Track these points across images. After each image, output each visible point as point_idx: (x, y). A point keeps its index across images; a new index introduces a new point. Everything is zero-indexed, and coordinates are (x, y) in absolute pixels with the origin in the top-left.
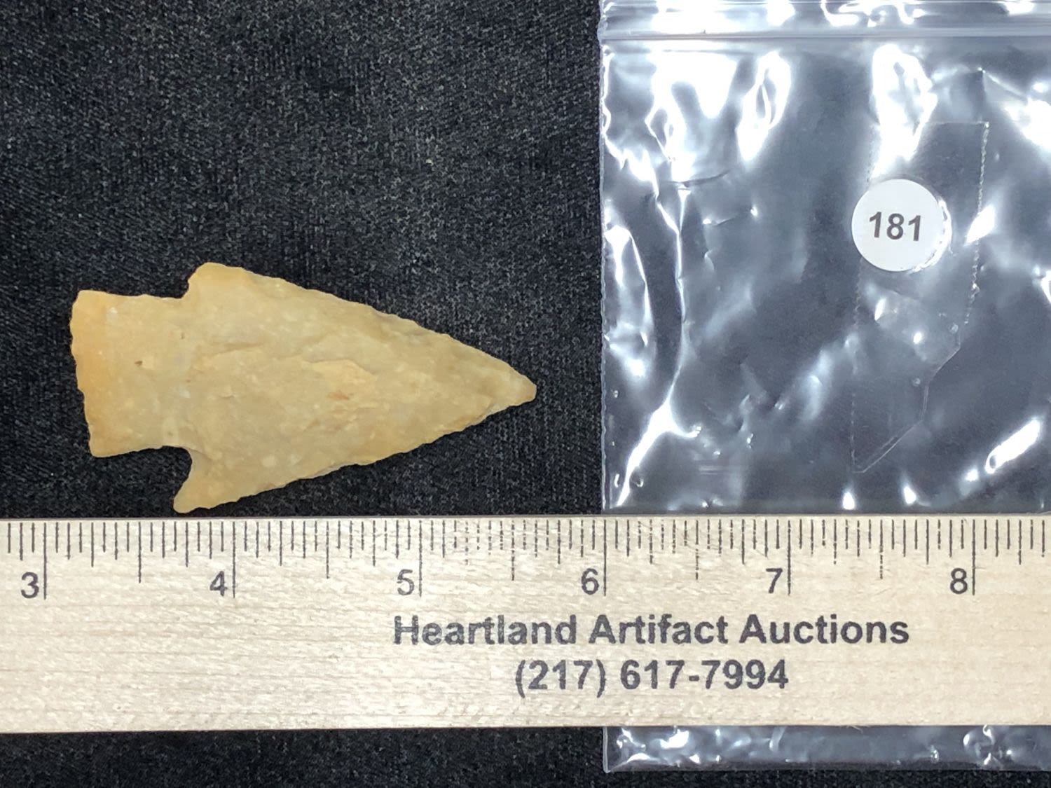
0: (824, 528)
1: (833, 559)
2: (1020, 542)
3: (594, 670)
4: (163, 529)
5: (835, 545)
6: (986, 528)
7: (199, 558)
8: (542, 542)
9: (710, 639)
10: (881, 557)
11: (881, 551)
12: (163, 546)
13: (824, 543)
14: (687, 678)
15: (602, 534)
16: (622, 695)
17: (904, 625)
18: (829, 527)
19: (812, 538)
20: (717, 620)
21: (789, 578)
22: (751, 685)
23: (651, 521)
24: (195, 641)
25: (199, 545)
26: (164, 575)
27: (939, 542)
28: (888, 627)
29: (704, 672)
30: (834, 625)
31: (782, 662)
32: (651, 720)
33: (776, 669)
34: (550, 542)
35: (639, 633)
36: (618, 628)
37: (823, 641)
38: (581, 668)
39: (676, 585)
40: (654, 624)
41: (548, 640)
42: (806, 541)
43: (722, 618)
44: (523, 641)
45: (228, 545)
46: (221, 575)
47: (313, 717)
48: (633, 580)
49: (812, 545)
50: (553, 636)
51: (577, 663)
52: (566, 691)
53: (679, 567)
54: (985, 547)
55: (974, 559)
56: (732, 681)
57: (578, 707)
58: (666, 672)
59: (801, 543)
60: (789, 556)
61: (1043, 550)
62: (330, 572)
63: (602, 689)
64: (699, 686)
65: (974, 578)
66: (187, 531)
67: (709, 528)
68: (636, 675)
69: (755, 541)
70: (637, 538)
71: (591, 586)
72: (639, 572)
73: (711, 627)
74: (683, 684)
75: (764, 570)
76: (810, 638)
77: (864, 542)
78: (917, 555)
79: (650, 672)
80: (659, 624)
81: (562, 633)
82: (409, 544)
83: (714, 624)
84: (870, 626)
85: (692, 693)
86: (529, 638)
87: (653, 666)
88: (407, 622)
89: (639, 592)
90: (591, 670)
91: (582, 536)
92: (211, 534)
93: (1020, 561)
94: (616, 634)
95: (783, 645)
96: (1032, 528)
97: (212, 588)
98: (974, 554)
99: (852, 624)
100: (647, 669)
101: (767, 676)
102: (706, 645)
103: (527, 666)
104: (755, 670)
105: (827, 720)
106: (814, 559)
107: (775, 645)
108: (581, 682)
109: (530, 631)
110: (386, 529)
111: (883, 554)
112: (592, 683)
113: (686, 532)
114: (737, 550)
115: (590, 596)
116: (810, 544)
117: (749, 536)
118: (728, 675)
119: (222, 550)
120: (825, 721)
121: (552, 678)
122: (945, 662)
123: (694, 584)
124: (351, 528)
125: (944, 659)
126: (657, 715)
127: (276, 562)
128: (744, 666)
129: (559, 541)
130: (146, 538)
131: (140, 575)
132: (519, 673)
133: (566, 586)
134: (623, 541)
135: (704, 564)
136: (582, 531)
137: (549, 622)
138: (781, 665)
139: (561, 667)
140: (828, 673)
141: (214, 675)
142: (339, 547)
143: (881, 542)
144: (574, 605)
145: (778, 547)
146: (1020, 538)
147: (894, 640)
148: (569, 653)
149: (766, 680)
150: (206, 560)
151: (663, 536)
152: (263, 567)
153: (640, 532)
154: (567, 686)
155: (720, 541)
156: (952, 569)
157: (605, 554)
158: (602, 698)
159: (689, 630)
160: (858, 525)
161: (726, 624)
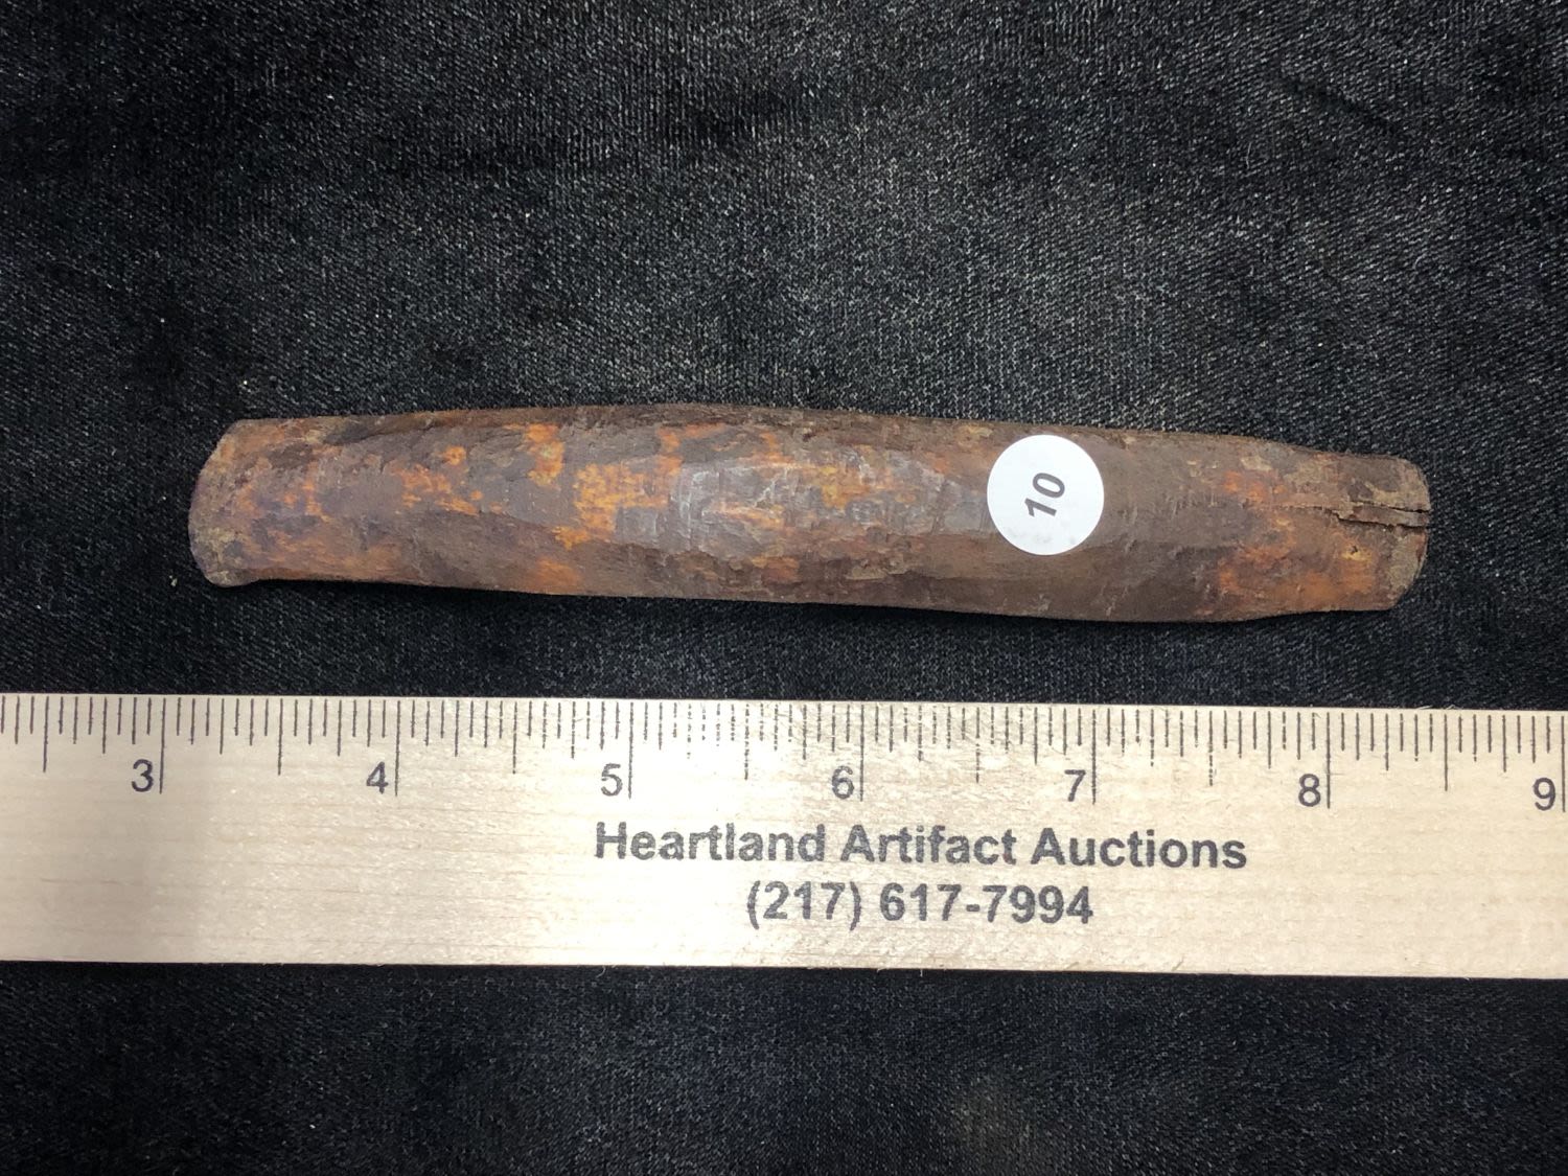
0: (1138, 720)
1: (1149, 760)
2: (1387, 741)
3: (847, 896)
4: (311, 709)
5: (1152, 742)
6: (1343, 723)
7: (354, 745)
8: (783, 732)
9: (992, 860)
10: (1211, 757)
11: (1211, 750)
12: (310, 730)
13: (1138, 740)
14: (964, 908)
15: (860, 723)
16: (882, 928)
17: (1241, 846)
18: (1145, 719)
19: (1123, 733)
20: (1002, 835)
21: (1094, 782)
22: (1045, 919)
23: (920, 709)
24: (346, 850)
25: (354, 729)
26: (311, 765)
27: (1284, 740)
28: (1219, 846)
29: (985, 901)
30: (1151, 844)
31: (1085, 889)
32: (919, 961)
33: (1078, 898)
34: (794, 731)
35: (904, 846)
36: (878, 842)
37: (1137, 864)
38: (832, 892)
39: (951, 788)
40: (923, 838)
41: (789, 856)
42: (1116, 737)
43: (1008, 833)
44: (757, 856)
45: (391, 728)
46: (381, 767)
47: (492, 950)
48: (898, 782)
49: (1123, 740)
50: (796, 851)
51: (825, 886)
52: (812, 922)
53: (956, 766)
54: (1343, 748)
55: (1329, 762)
56: (1022, 913)
57: (827, 942)
58: (937, 900)
59: (1109, 738)
60: (1094, 754)
61: (1417, 753)
62: (517, 765)
63: (856, 920)
64: (980, 919)
65: (1328, 786)
66: (340, 712)
67: (993, 717)
68: (899, 902)
69: (1051, 736)
70: (901, 727)
71: (844, 788)
72: (905, 772)
73: (996, 843)
74: (959, 915)
75: (1062, 772)
76: (1121, 860)
77: (1189, 738)
78: (1257, 755)
79: (918, 898)
80: (929, 839)
81: (808, 847)
82: (617, 729)
83: (999, 840)
84: (1197, 846)
85: (971, 927)
86: (765, 853)
87: (922, 891)
88: (612, 830)
89: (906, 796)
90: (843, 894)
91: (834, 725)
92: (369, 715)
93: (1387, 767)
94: (875, 850)
95: (1086, 868)
96: (1402, 725)
97: (368, 784)
98: (1329, 756)
99: (1173, 842)
100: (913, 895)
101: (1066, 906)
102: (989, 866)
103: (762, 888)
104: (1051, 898)
105: (1143, 965)
106: (1127, 760)
107: (1077, 868)
108: (830, 910)
109: (766, 844)
110: (588, 713)
111: (1213, 754)
112: (844, 911)
113: (964, 723)
114: (1028, 746)
115: (843, 802)
116: (1120, 740)
117: (1043, 728)
118: (1017, 905)
119: (384, 735)
120: (1140, 966)
121: (792, 905)
122: (1293, 894)
123: (974, 788)
124: (545, 710)
125: (1293, 889)
126: (926, 955)
127: (450, 751)
128: (1037, 892)
129: (805, 731)
130: (288, 719)
131: (280, 765)
132: (752, 897)
133: (812, 788)
134: (884, 731)
135: (986, 762)
136: (834, 718)
137: (791, 834)
138: (1083, 894)
139: (805, 891)
140: (1143, 904)
141: (368, 893)
142: (529, 734)
143: (1211, 738)
144: (825, 812)
145: (1080, 743)
146: (1387, 736)
147: (1227, 863)
148: (816, 873)
149: (1065, 913)
150: (362, 747)
151: (935, 726)
152: (433, 758)
153: (906, 721)
154: (812, 914)
155: (1007, 734)
156: (1300, 775)
157: (862, 747)
158: (856, 931)
159: (968, 847)
160: (1182, 718)
161: (1014, 840)
